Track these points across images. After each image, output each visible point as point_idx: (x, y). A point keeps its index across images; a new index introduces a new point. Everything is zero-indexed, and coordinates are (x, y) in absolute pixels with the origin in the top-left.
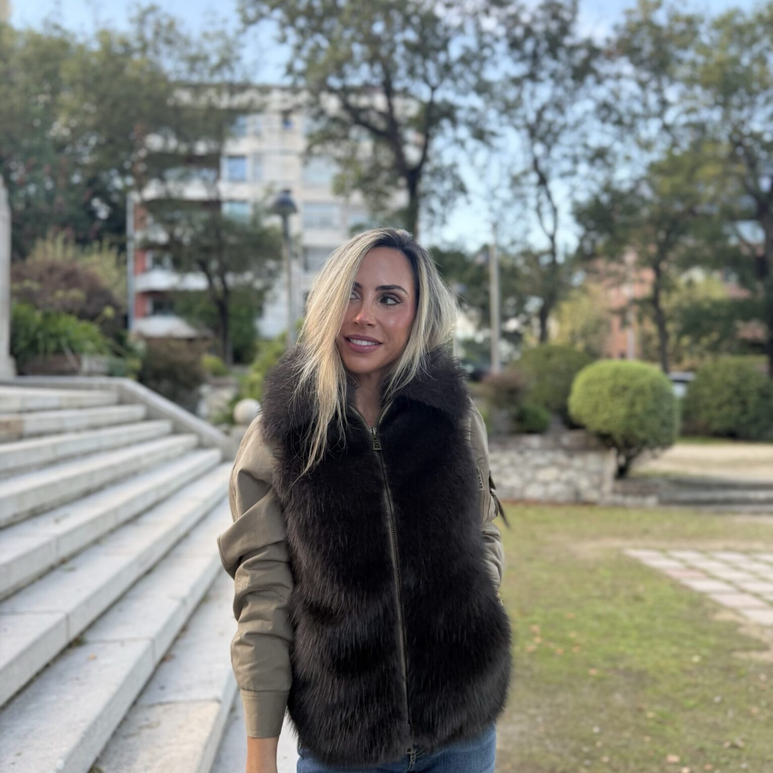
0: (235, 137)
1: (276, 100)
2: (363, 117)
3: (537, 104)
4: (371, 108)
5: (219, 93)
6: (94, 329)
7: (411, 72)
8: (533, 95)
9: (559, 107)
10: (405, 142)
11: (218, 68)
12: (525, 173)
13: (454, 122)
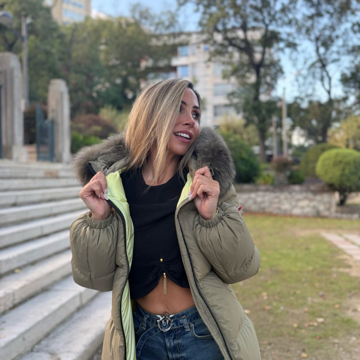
2: (234, 42)
4: (236, 38)
7: (256, 20)
8: (319, 23)
10: (255, 52)
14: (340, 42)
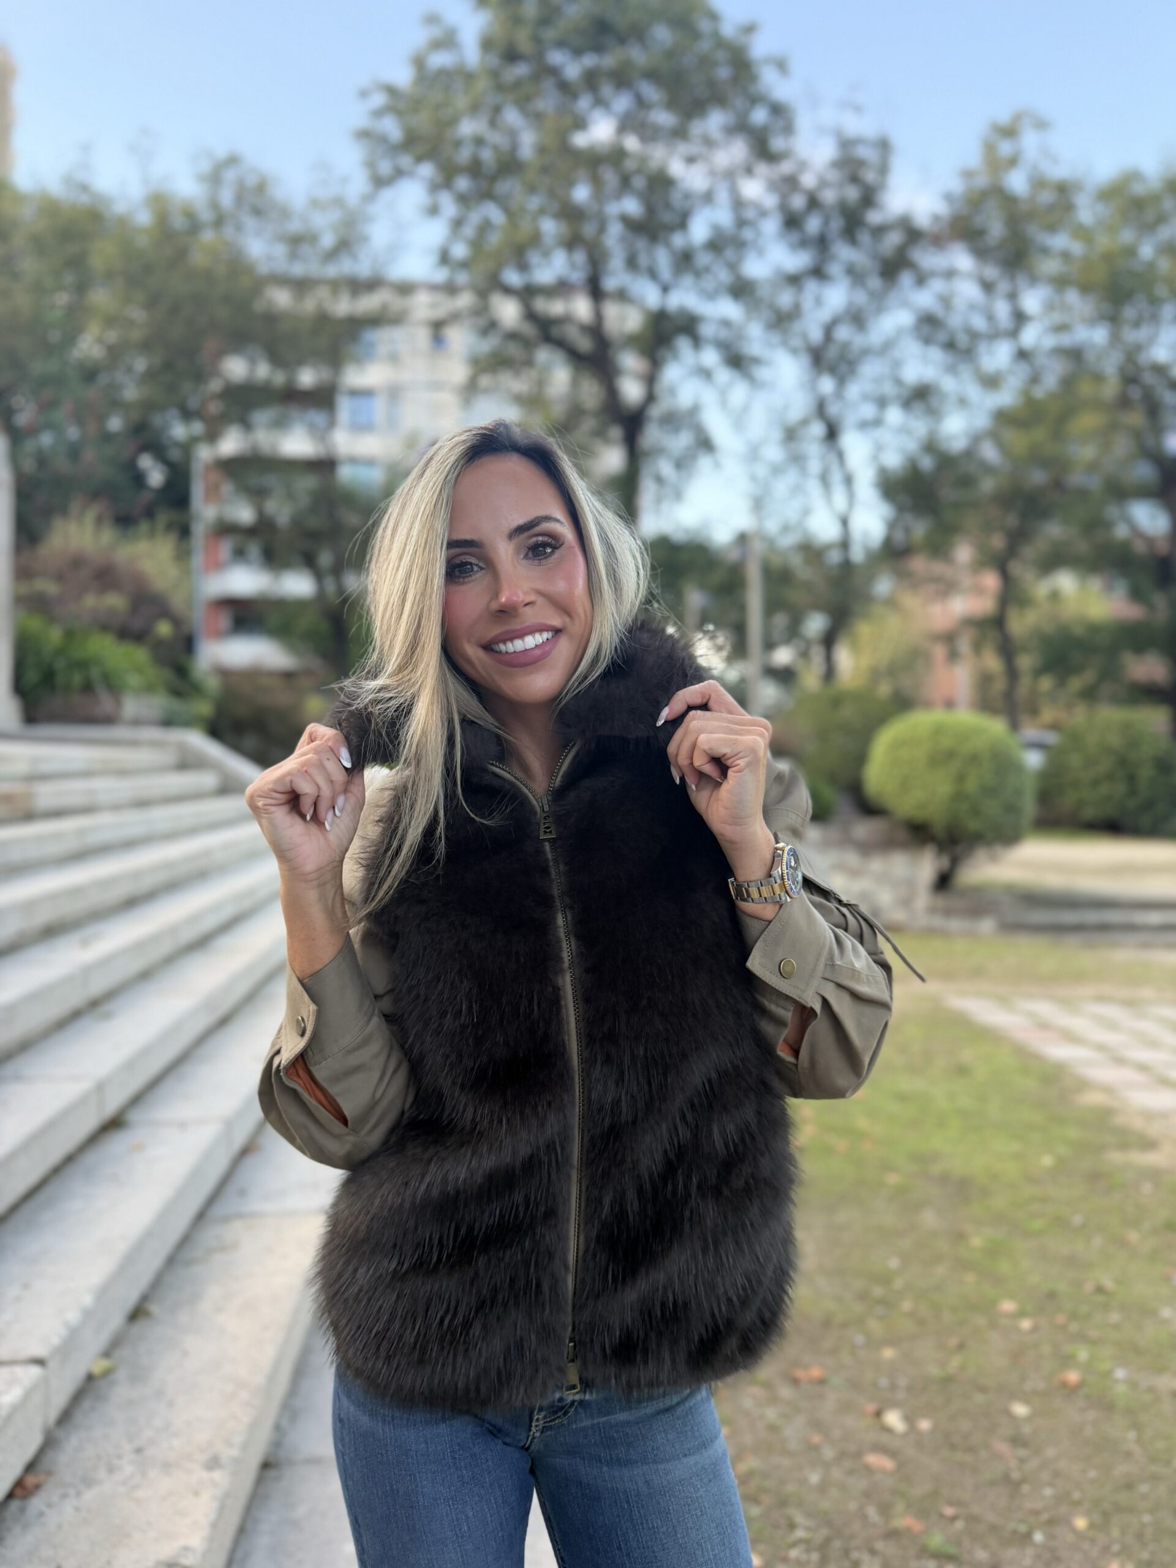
0: (359, 361)
1: (423, 306)
2: (555, 331)
3: (825, 315)
4: (566, 319)
5: (335, 293)
6: (140, 655)
7: (632, 263)
8: (819, 301)
9: (857, 318)
10: (620, 372)
11: (332, 255)
12: (805, 422)
13: (697, 342)
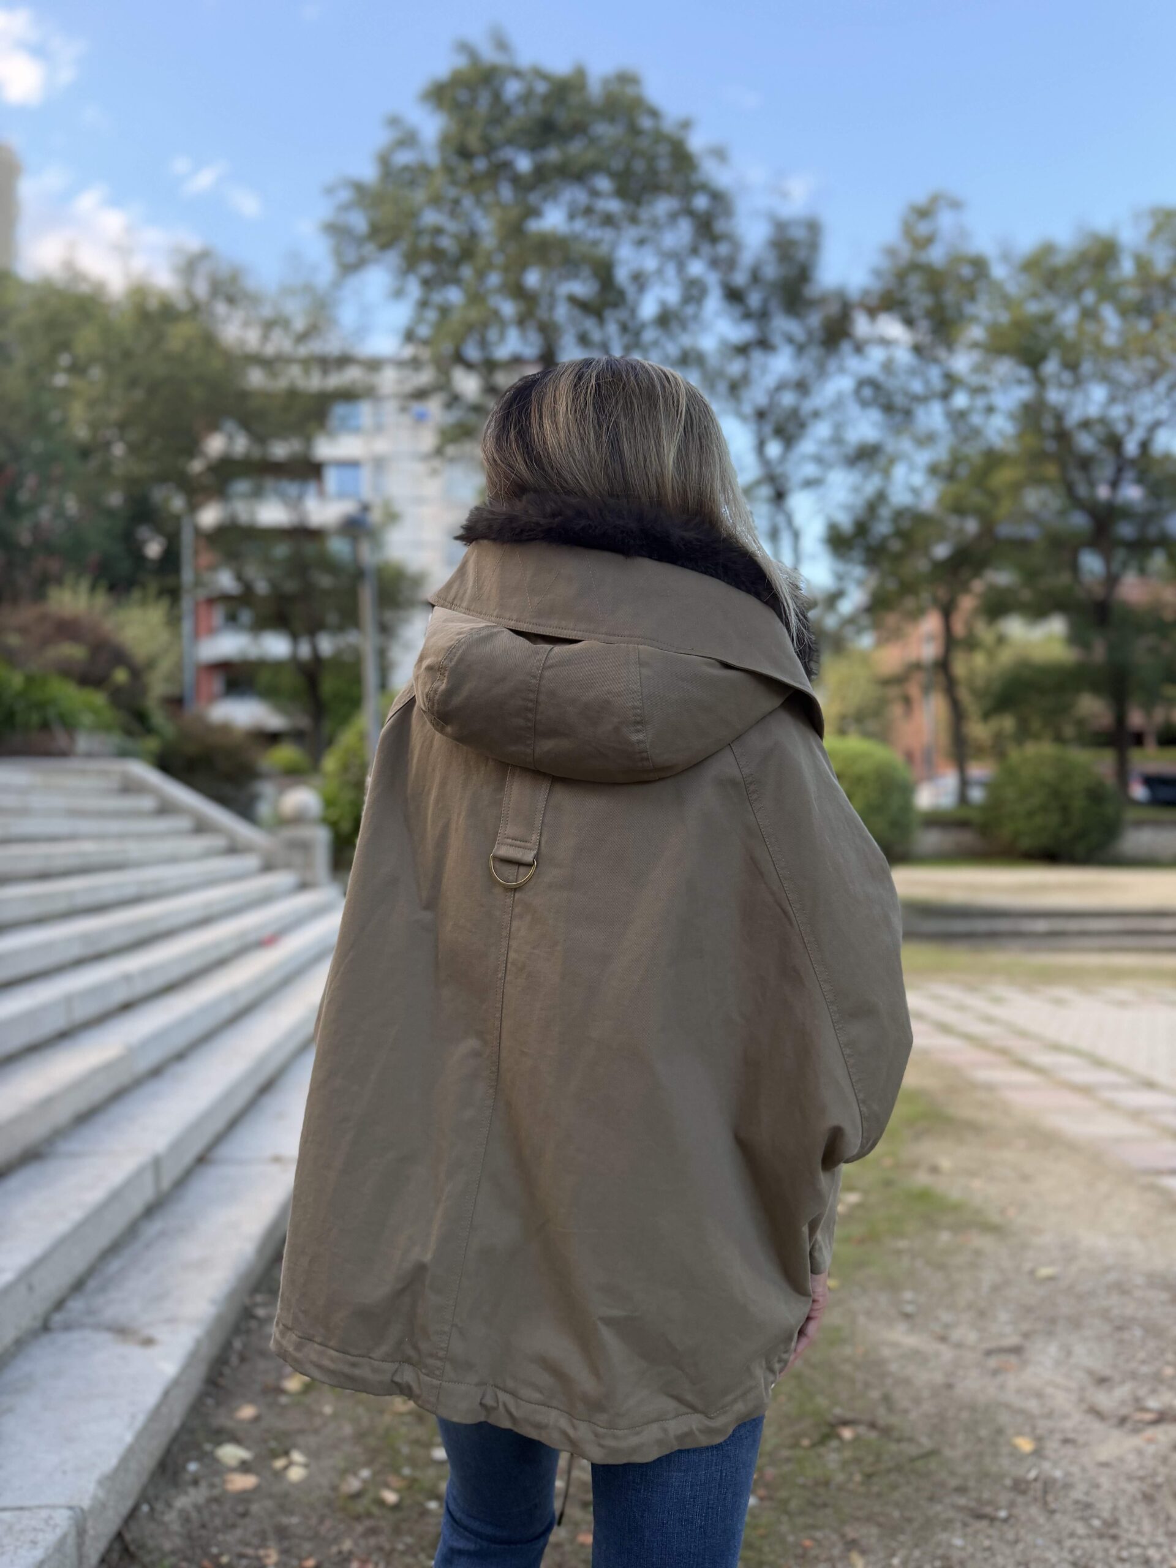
1: (391, 381)
5: (307, 371)
11: (304, 336)
14: (822, 430)
